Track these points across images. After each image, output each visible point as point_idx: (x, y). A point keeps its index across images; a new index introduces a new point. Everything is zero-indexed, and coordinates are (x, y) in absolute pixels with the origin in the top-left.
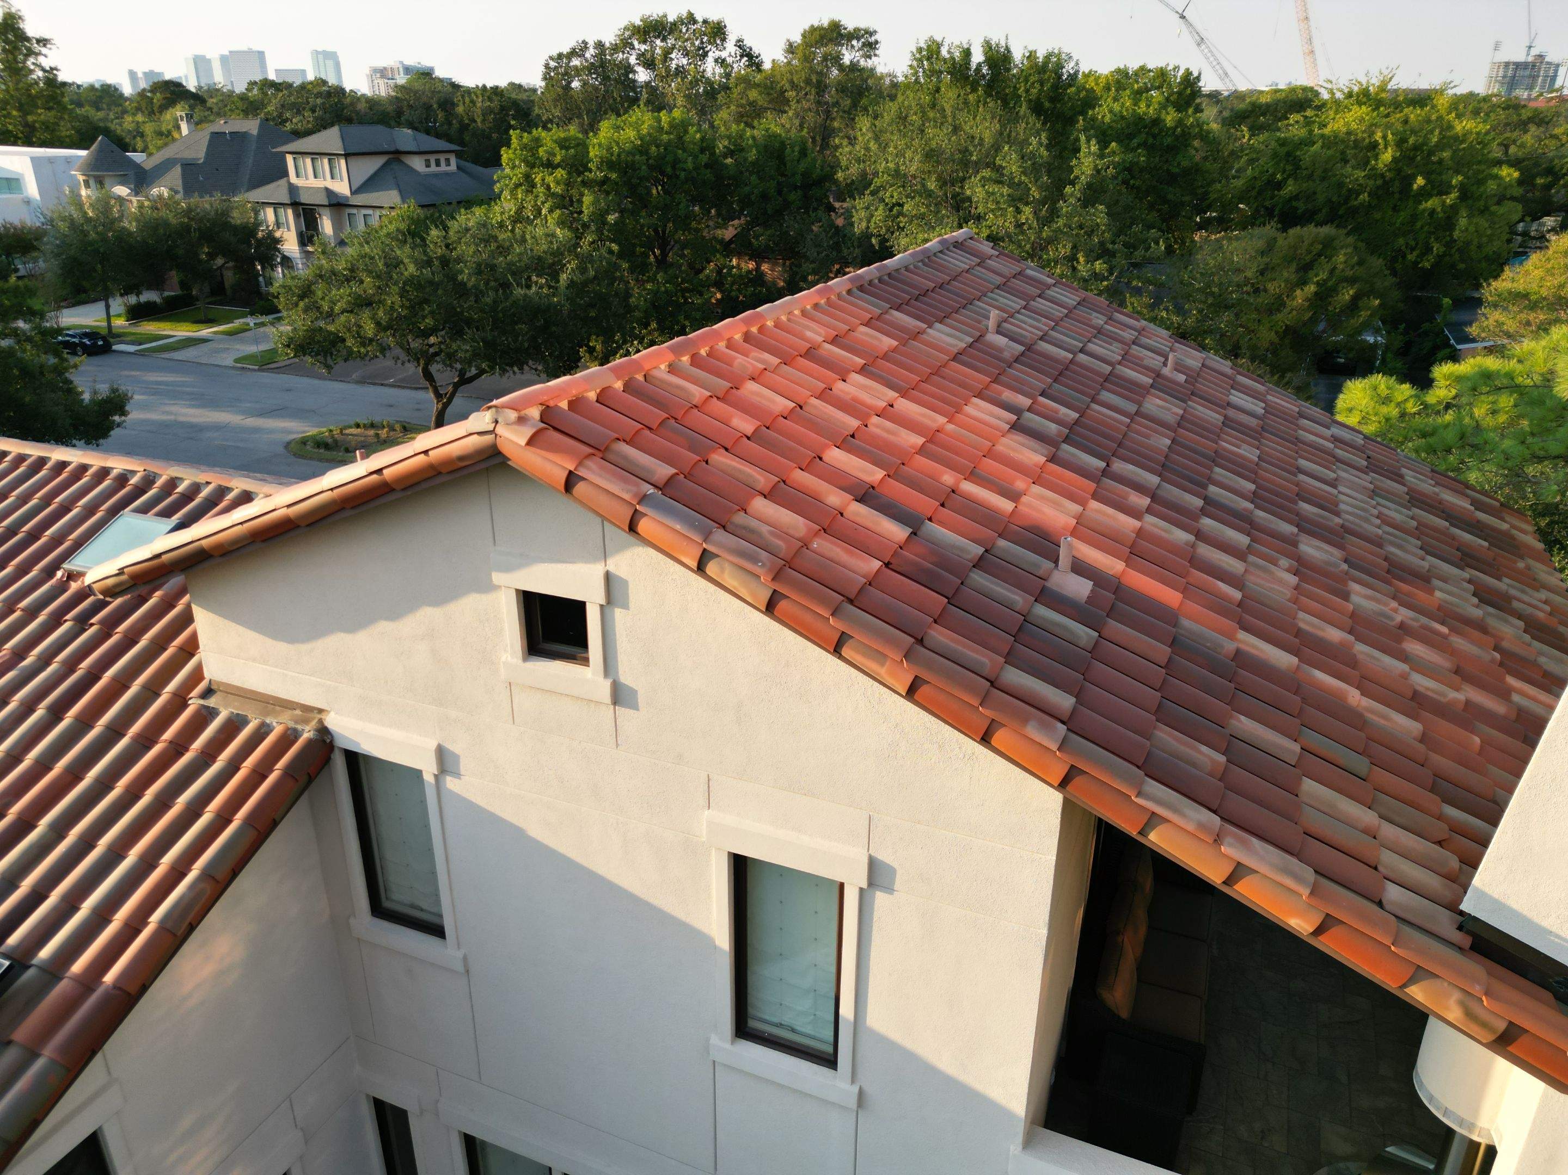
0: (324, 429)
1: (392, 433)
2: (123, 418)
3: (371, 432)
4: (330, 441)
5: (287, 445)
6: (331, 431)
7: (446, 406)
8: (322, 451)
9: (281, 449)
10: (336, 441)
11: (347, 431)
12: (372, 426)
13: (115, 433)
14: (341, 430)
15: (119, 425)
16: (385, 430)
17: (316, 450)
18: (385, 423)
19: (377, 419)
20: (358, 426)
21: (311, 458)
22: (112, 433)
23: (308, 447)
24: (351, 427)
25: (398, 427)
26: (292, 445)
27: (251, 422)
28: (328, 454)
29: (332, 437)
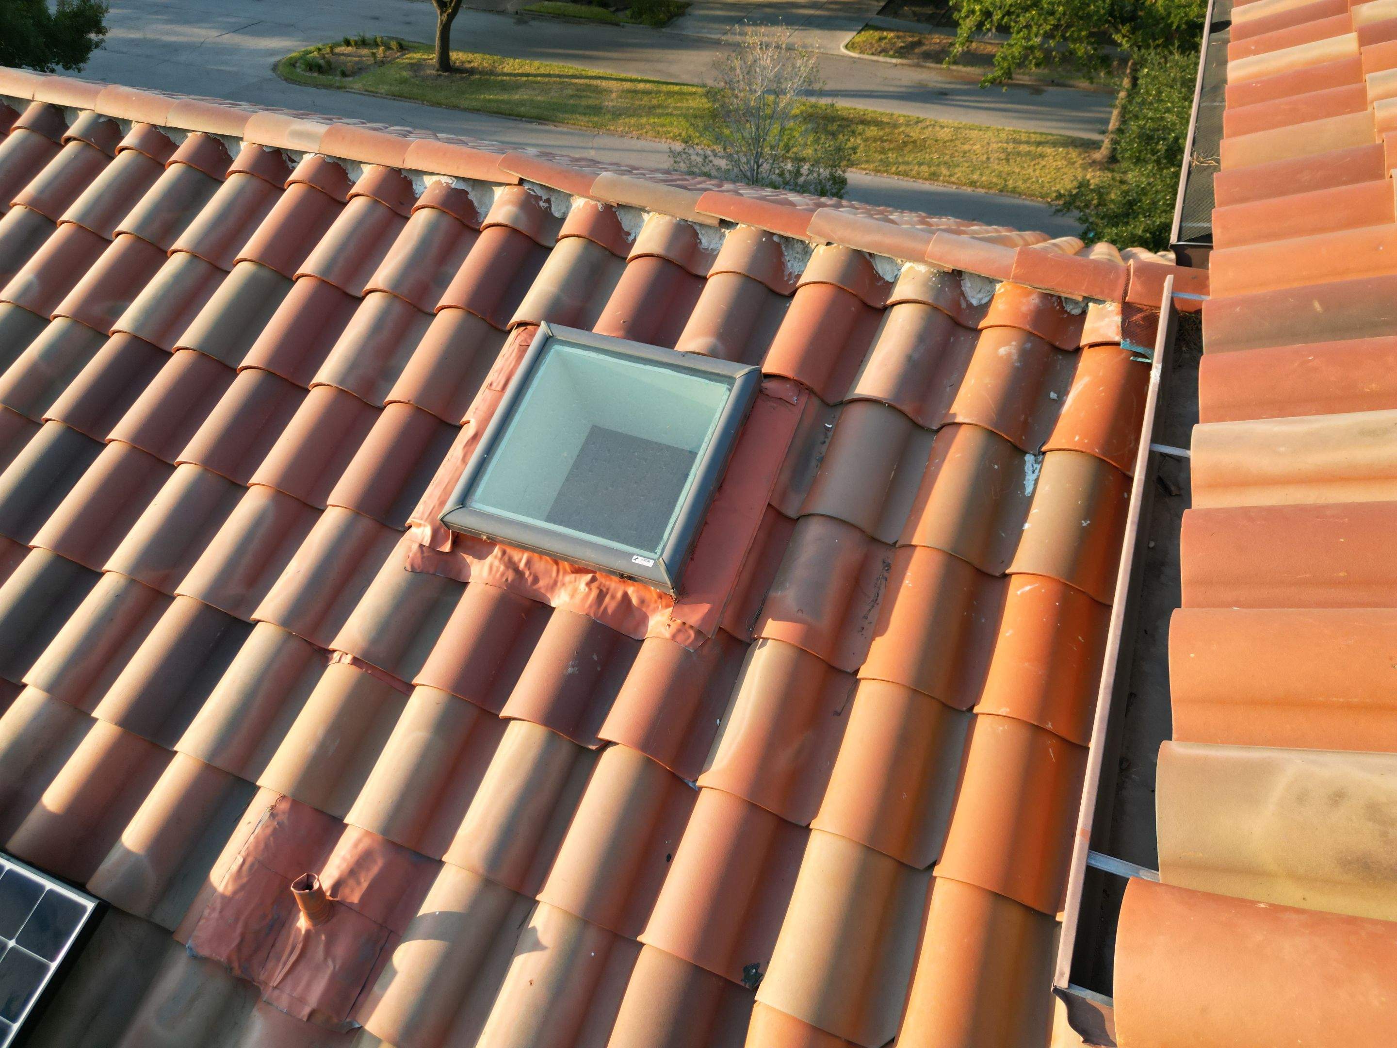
0: (312, 48)
1: (388, 53)
3: (365, 51)
4: (322, 62)
5: (275, 67)
6: (319, 50)
8: (315, 75)
9: (269, 74)
10: (329, 63)
11: (338, 50)
12: (363, 43)
14: (332, 48)
15: (97, 45)
16: (381, 49)
17: (308, 74)
18: (379, 40)
19: (369, 35)
20: (348, 43)
21: (306, 84)
23: (298, 70)
24: (339, 45)
25: (394, 44)
26: (280, 68)
27: (230, 39)
28: (323, 79)
29: (324, 57)
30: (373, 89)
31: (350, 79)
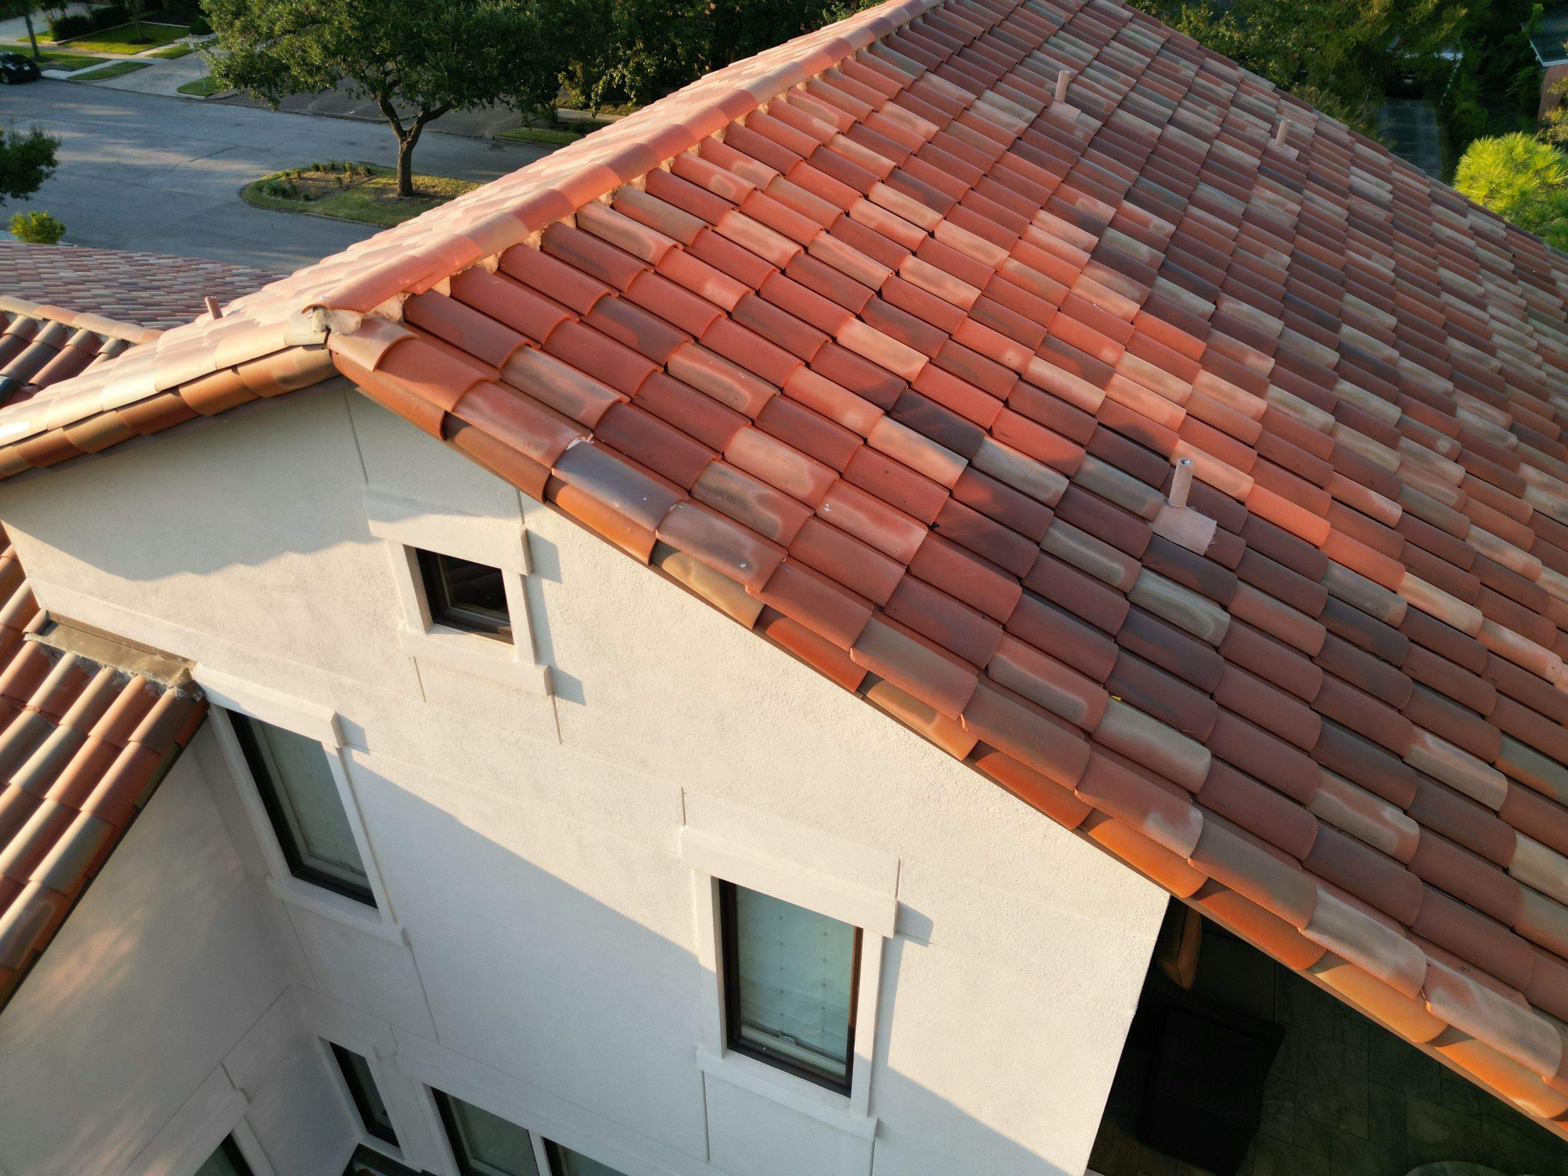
0: (280, 173)
1: (355, 178)
2: (51, 168)
3: (333, 176)
4: (287, 186)
5: (242, 191)
6: (288, 175)
7: (411, 146)
8: (280, 199)
9: (235, 197)
10: (294, 188)
11: (307, 175)
12: (334, 168)
13: (45, 184)
14: (299, 173)
15: (47, 176)
16: (348, 173)
17: (273, 198)
18: (347, 165)
19: (339, 160)
20: (317, 168)
21: (268, 208)
22: (41, 185)
23: (264, 194)
24: (309, 170)
25: (361, 170)
26: (247, 191)
27: (201, 164)
28: (287, 203)
29: (290, 182)
30: (334, 213)
31: (313, 203)
